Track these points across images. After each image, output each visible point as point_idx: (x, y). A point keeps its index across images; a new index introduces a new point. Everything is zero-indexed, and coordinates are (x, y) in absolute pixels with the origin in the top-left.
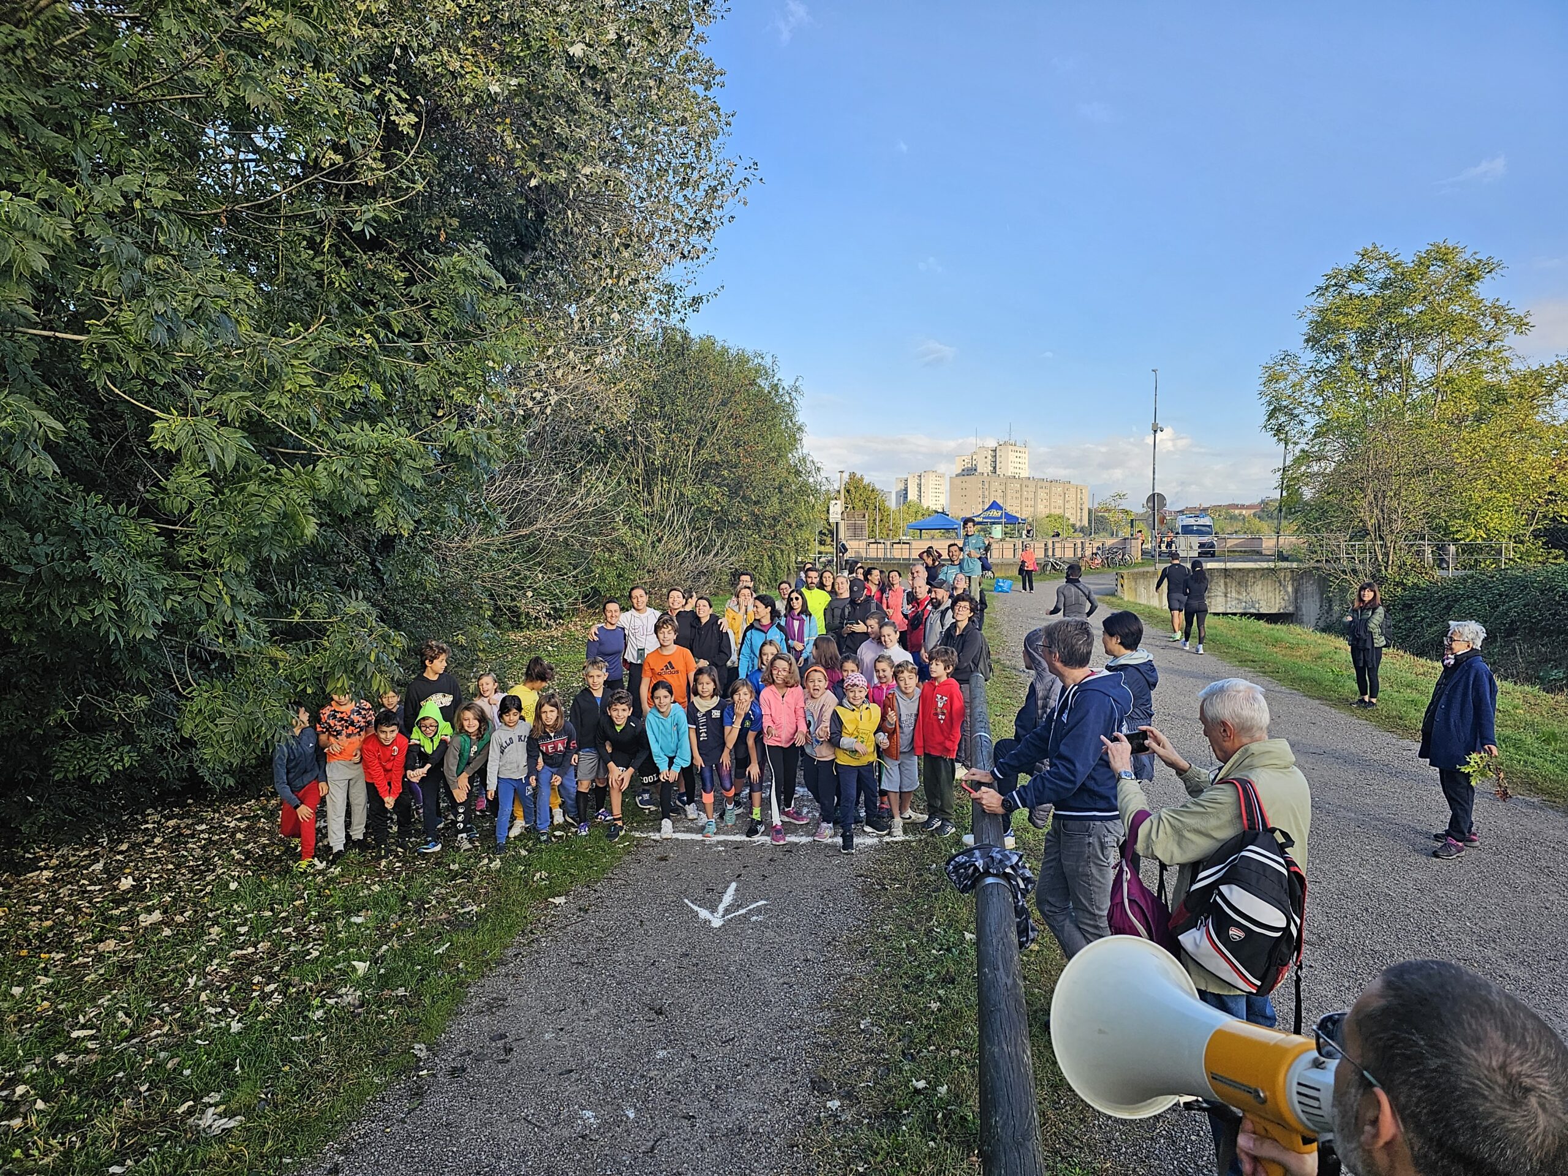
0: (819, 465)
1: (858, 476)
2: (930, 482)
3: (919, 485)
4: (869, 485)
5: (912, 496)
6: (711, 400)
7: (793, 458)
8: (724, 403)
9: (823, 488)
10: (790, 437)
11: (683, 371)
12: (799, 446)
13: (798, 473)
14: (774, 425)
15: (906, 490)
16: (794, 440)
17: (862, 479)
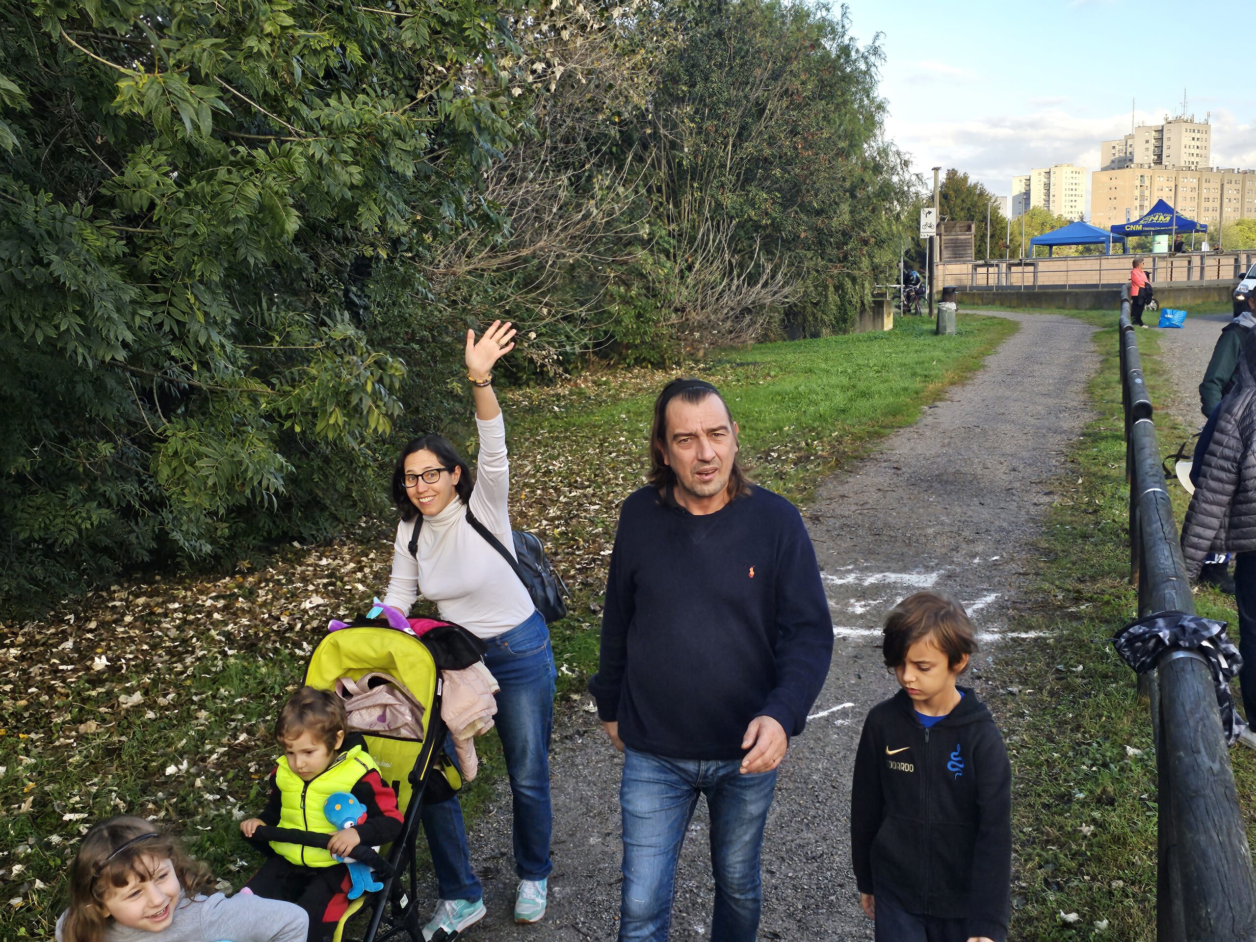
0: (906, 157)
1: (960, 173)
2: (1062, 180)
3: (1047, 187)
4: (976, 186)
5: (1037, 200)
6: (758, 72)
7: (870, 149)
8: (775, 76)
9: (913, 189)
10: (866, 119)
11: (719, 34)
12: (878, 132)
13: (877, 169)
14: (845, 103)
15: (1027, 194)
16: (871, 124)
17: (966, 178)
